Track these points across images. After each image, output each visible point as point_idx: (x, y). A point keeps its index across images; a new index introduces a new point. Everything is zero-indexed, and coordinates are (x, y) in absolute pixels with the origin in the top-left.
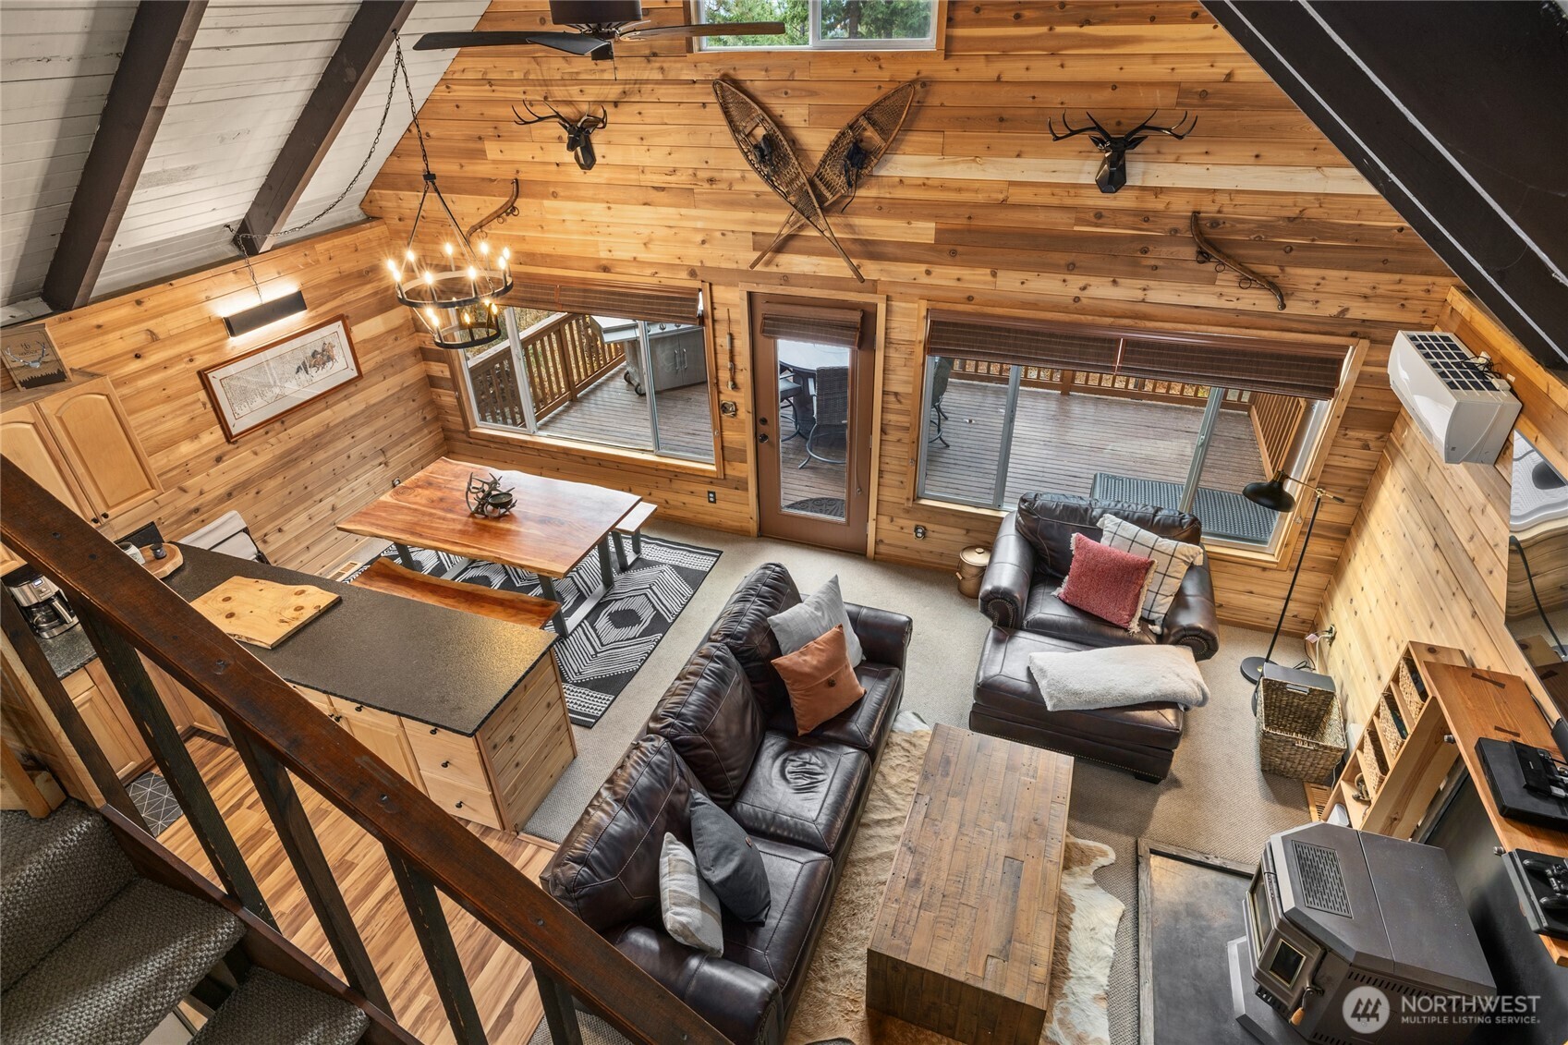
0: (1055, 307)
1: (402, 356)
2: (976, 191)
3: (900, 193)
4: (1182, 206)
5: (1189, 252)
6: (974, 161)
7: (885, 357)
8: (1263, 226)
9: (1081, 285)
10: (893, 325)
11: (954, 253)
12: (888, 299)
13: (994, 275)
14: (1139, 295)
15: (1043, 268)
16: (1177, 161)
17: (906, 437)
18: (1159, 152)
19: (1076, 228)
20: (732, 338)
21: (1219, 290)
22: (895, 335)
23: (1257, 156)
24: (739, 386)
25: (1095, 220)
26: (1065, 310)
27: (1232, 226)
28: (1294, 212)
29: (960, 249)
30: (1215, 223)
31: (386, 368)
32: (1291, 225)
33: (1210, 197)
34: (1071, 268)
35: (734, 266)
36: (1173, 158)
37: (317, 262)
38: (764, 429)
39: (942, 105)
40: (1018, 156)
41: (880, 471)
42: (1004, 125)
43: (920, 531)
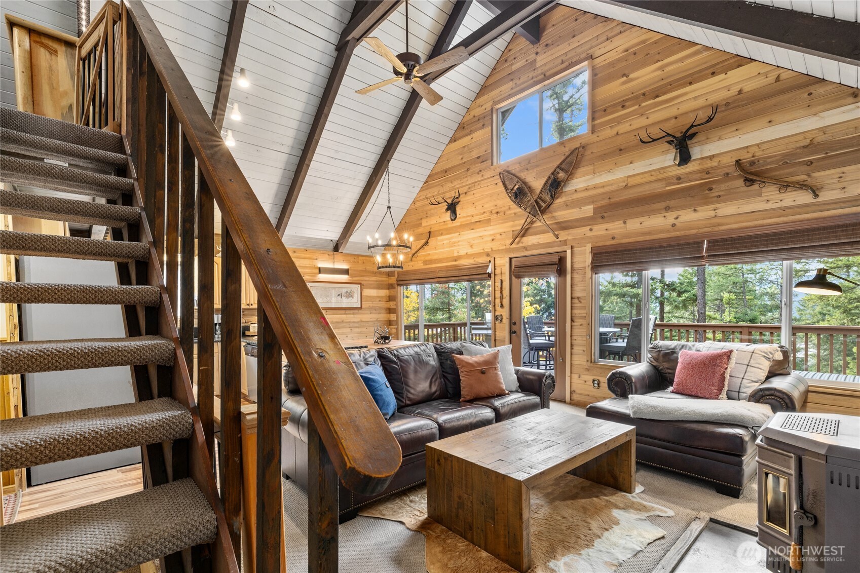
0: (662, 231)
1: (380, 308)
2: (612, 185)
3: (575, 196)
4: (730, 160)
5: (740, 182)
6: (609, 172)
7: (572, 278)
8: (785, 155)
9: (675, 216)
10: (575, 260)
11: (603, 217)
12: (572, 247)
13: (625, 223)
14: (713, 213)
15: (650, 213)
16: (720, 139)
17: (584, 322)
18: (708, 138)
19: (667, 188)
20: (502, 281)
21: (766, 198)
22: (576, 266)
23: (770, 122)
24: (504, 305)
25: (677, 181)
26: (668, 231)
27: (765, 161)
28: (808, 142)
29: (606, 215)
30: (752, 163)
31: (372, 309)
32: (806, 150)
33: (746, 151)
34: (668, 209)
35: (504, 247)
36: (717, 138)
37: (358, 262)
38: (515, 328)
39: (592, 153)
40: (631, 163)
41: (572, 345)
42: (622, 152)
43: (596, 382)
